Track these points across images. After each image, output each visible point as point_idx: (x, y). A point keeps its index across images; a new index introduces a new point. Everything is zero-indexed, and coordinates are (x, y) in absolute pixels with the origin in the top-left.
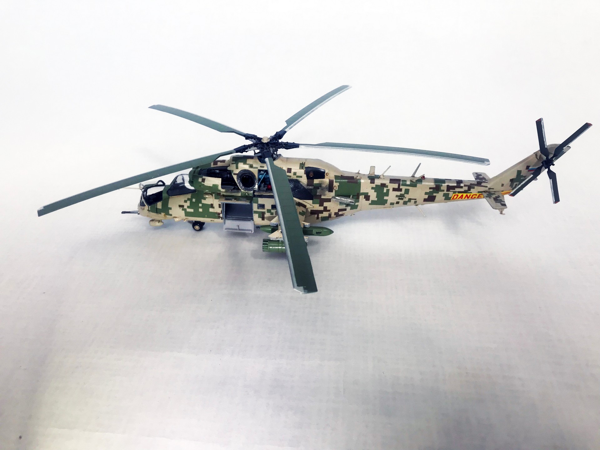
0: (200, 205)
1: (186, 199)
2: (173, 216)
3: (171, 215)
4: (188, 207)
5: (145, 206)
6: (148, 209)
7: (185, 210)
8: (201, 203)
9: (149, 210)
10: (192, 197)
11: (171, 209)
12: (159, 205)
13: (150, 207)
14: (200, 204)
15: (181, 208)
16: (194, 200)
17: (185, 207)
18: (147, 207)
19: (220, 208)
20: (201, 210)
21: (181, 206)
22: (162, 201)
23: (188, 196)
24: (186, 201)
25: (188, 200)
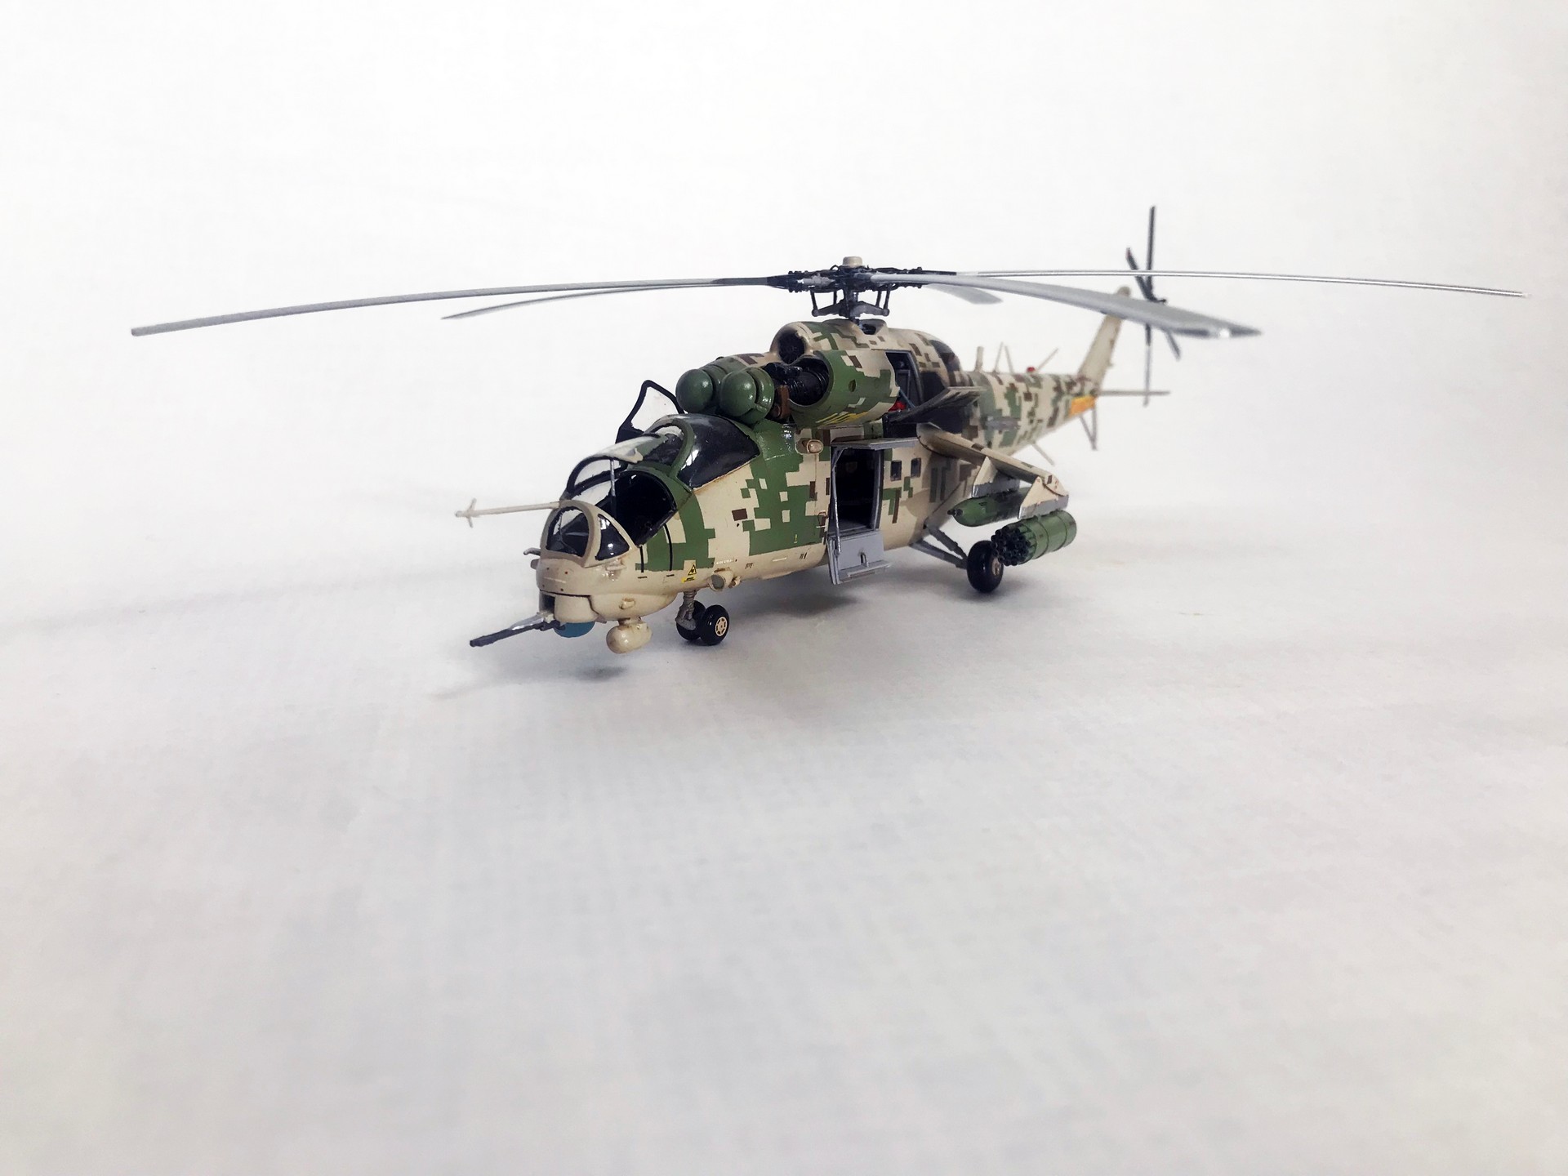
0: (784, 496)
1: (745, 486)
2: (718, 564)
3: (711, 562)
5: (626, 546)
6: (640, 562)
7: (749, 526)
8: (784, 487)
9: (642, 567)
11: (712, 533)
12: (675, 529)
13: (644, 547)
14: (781, 493)
15: (740, 522)
16: (763, 484)
17: (751, 515)
18: (633, 554)
19: (827, 494)
20: (786, 516)
21: (739, 514)
22: (677, 514)
23: (744, 473)
24: (746, 494)
25: (749, 487)
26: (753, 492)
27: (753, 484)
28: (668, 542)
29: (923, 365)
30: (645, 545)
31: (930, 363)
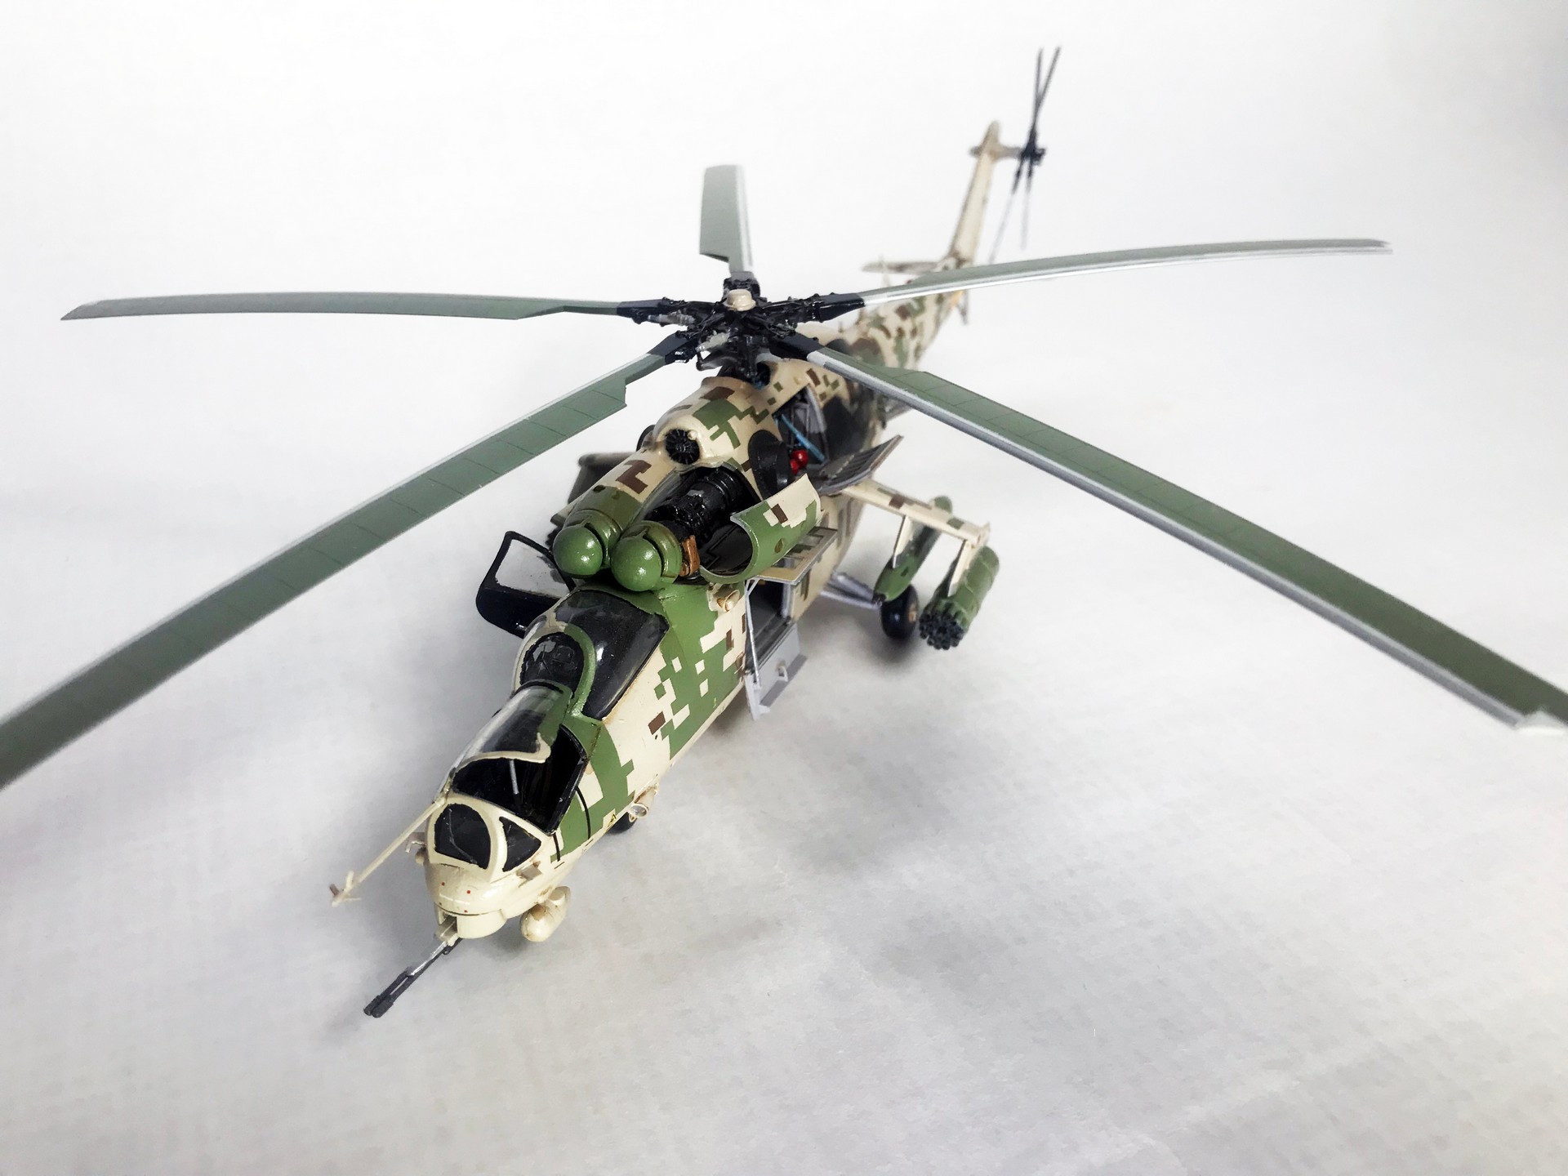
0: (700, 667)
1: (658, 681)
2: (638, 793)
3: (630, 798)
4: (676, 708)
5: (538, 843)
6: (555, 852)
7: (669, 731)
8: (699, 655)
9: (558, 856)
10: (668, 659)
11: (630, 766)
12: (589, 787)
13: (558, 832)
14: (697, 665)
15: (658, 732)
16: (677, 665)
17: (668, 715)
18: (547, 845)
19: (744, 631)
20: (704, 688)
21: (657, 724)
22: (589, 766)
23: (657, 661)
24: (660, 692)
25: (663, 680)
26: (668, 685)
27: (665, 674)
28: (583, 809)
29: (823, 396)
30: (559, 829)
31: (830, 387)
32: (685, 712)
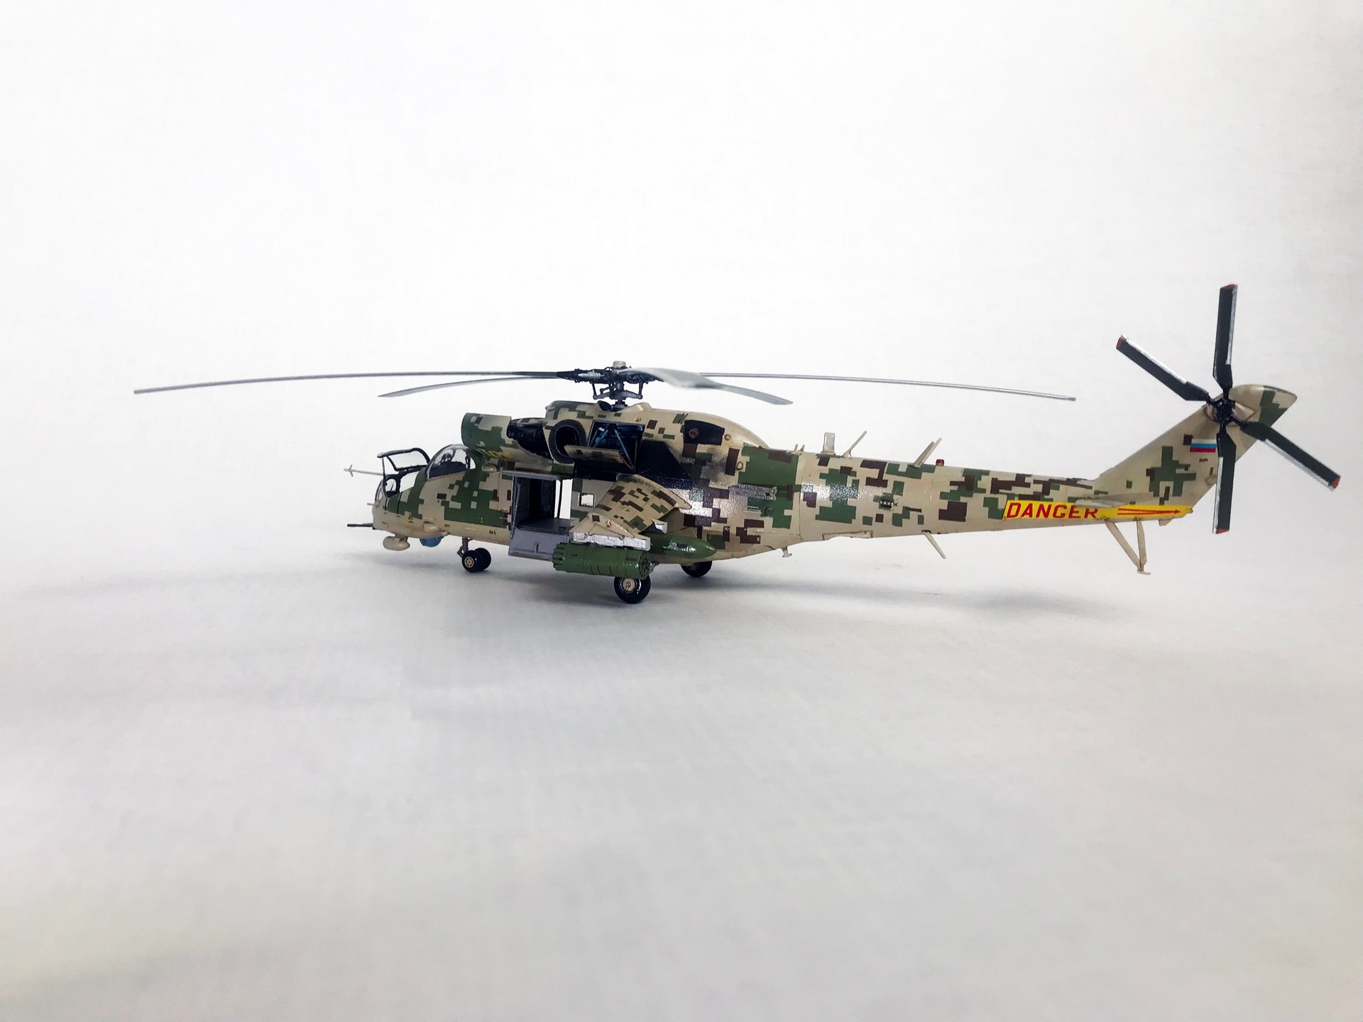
1: (453, 483)
6: (384, 505)
8: (477, 489)
11: (423, 503)
12: (405, 495)
13: (388, 499)
14: (474, 492)
16: (466, 485)
19: (508, 500)
24: (451, 487)
25: (456, 484)
31: (661, 435)
32: (457, 505)
